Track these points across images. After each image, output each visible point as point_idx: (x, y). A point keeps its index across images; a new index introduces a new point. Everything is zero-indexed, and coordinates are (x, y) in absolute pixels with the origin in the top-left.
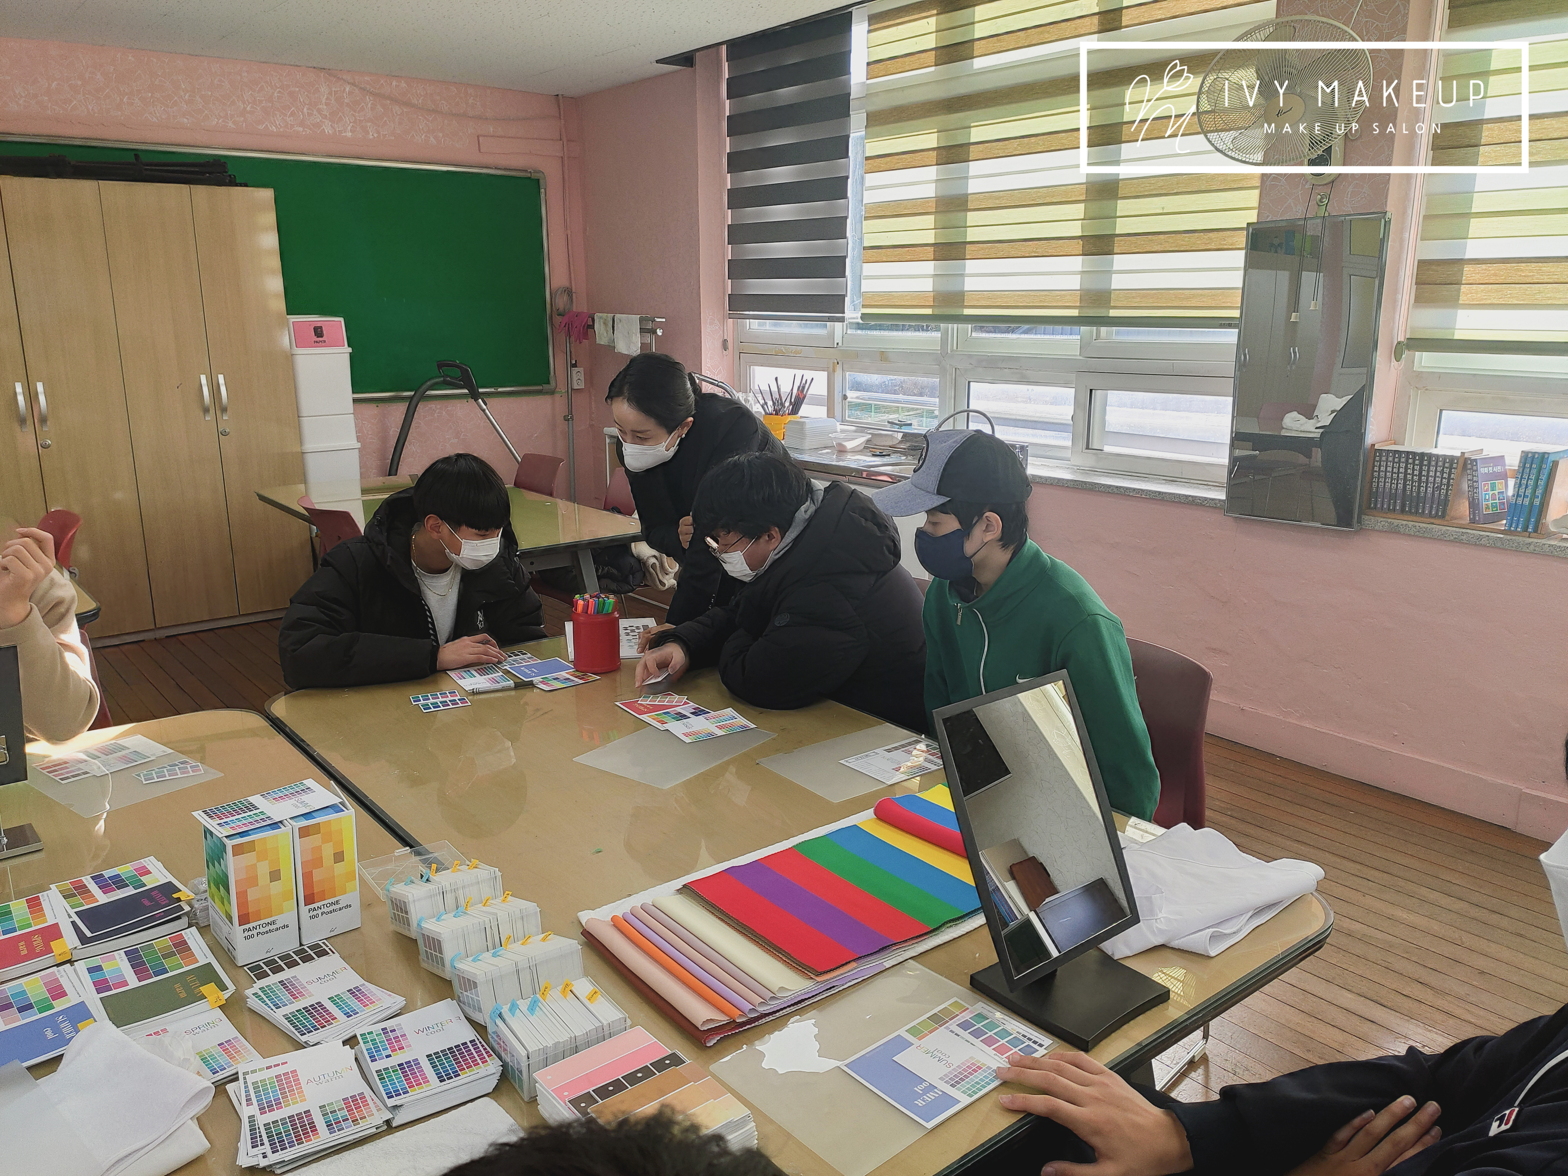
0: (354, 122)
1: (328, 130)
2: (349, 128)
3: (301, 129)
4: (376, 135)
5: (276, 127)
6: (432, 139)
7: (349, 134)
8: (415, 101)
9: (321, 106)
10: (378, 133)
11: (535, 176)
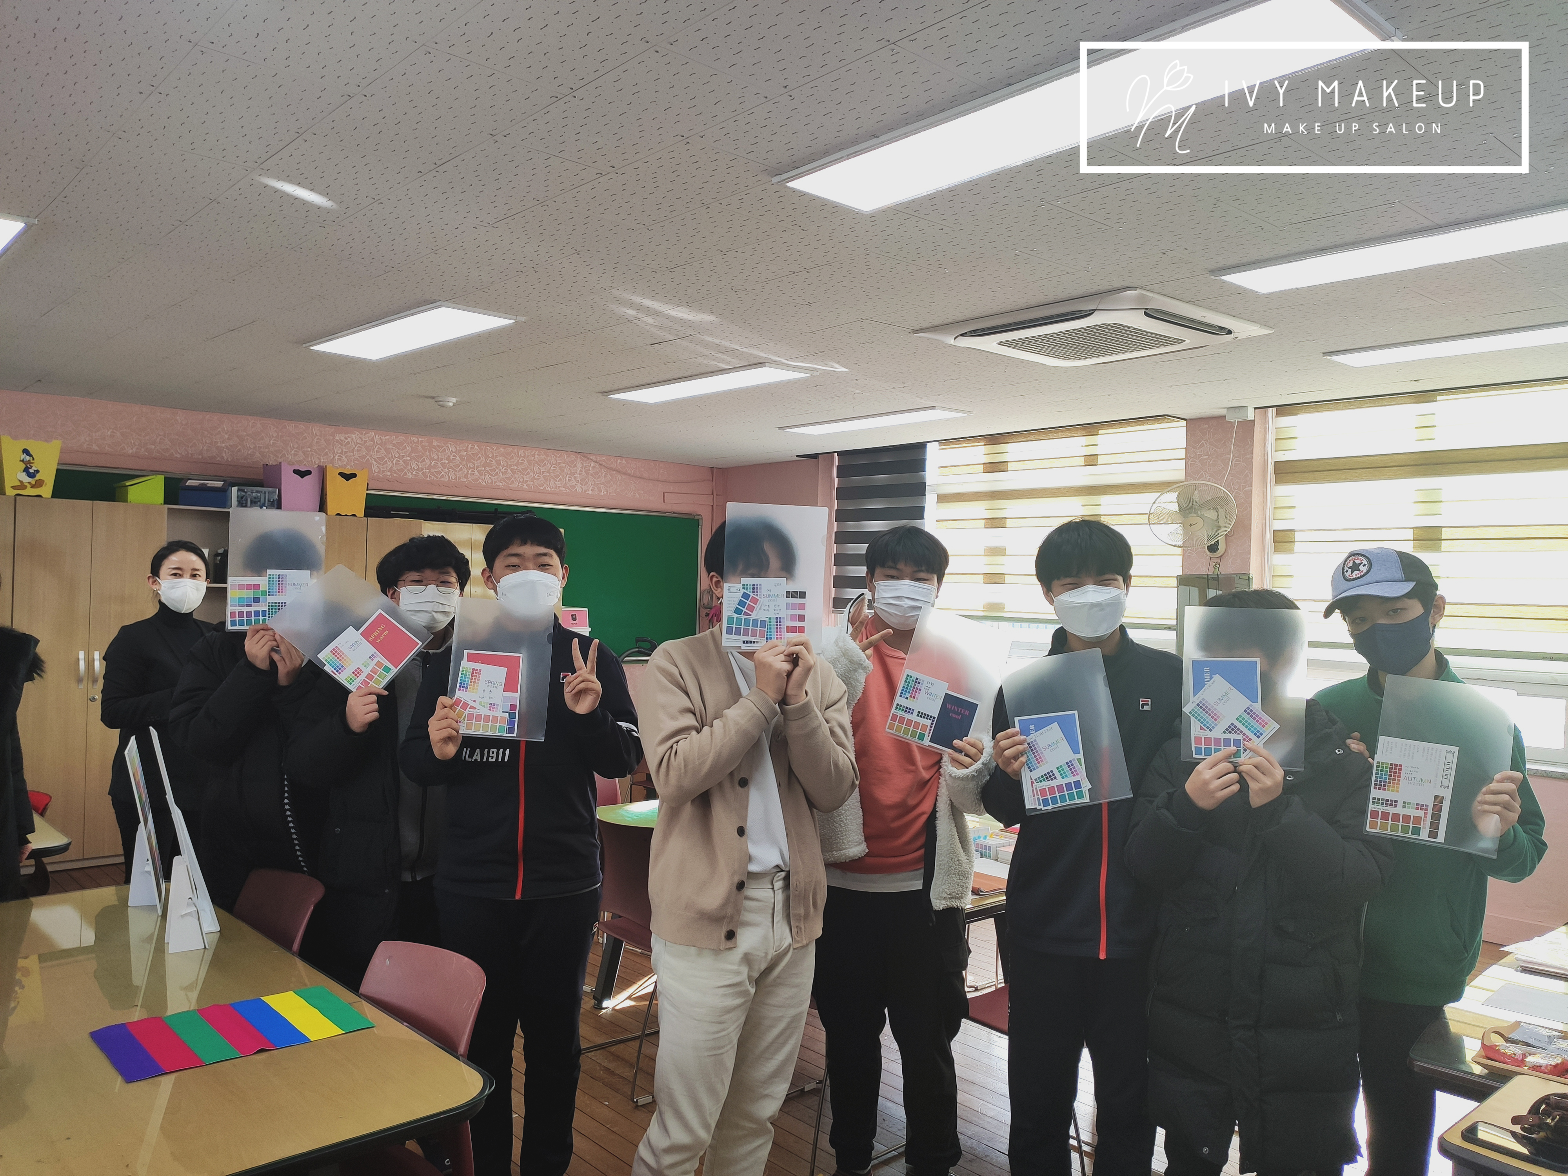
0: (594, 485)
1: (579, 490)
2: (591, 488)
3: (564, 489)
4: (605, 493)
5: (550, 488)
6: (637, 495)
7: (590, 492)
8: (629, 472)
9: (576, 475)
10: (607, 491)
11: (696, 517)
